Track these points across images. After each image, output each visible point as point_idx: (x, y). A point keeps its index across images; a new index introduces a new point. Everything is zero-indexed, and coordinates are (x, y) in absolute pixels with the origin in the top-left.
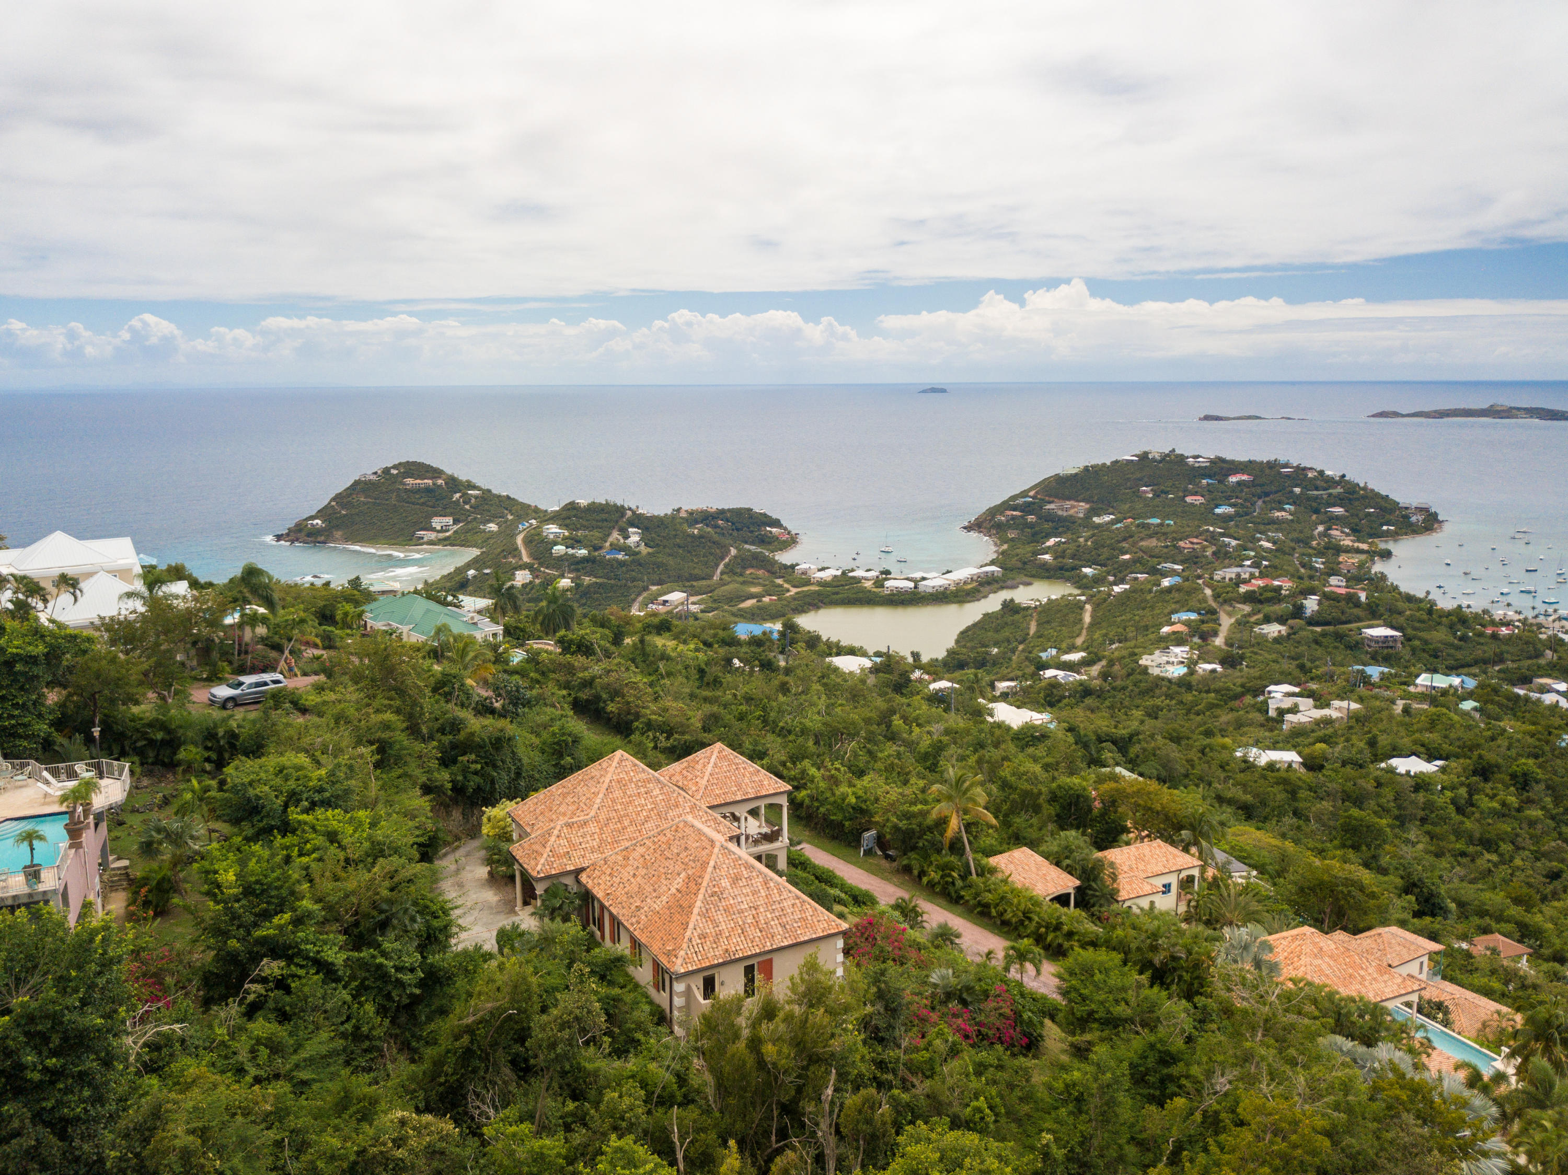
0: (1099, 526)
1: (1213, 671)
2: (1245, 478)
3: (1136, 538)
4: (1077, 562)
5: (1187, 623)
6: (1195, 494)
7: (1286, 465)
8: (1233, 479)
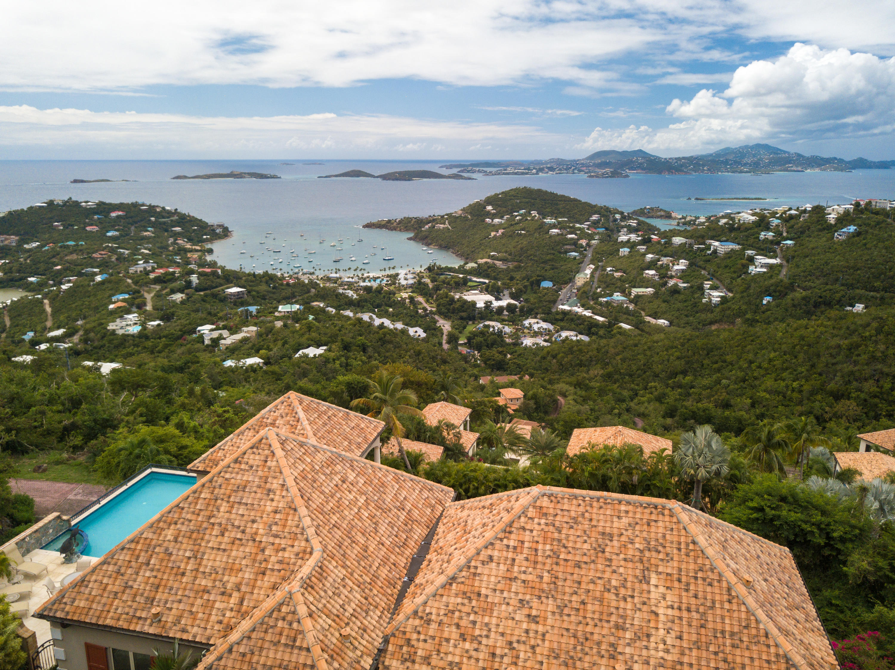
0: (29, 250)
1: (159, 325)
2: (120, 213)
3: (62, 255)
4: (22, 275)
5: (124, 300)
6: (92, 225)
7: (143, 205)
8: (113, 215)
